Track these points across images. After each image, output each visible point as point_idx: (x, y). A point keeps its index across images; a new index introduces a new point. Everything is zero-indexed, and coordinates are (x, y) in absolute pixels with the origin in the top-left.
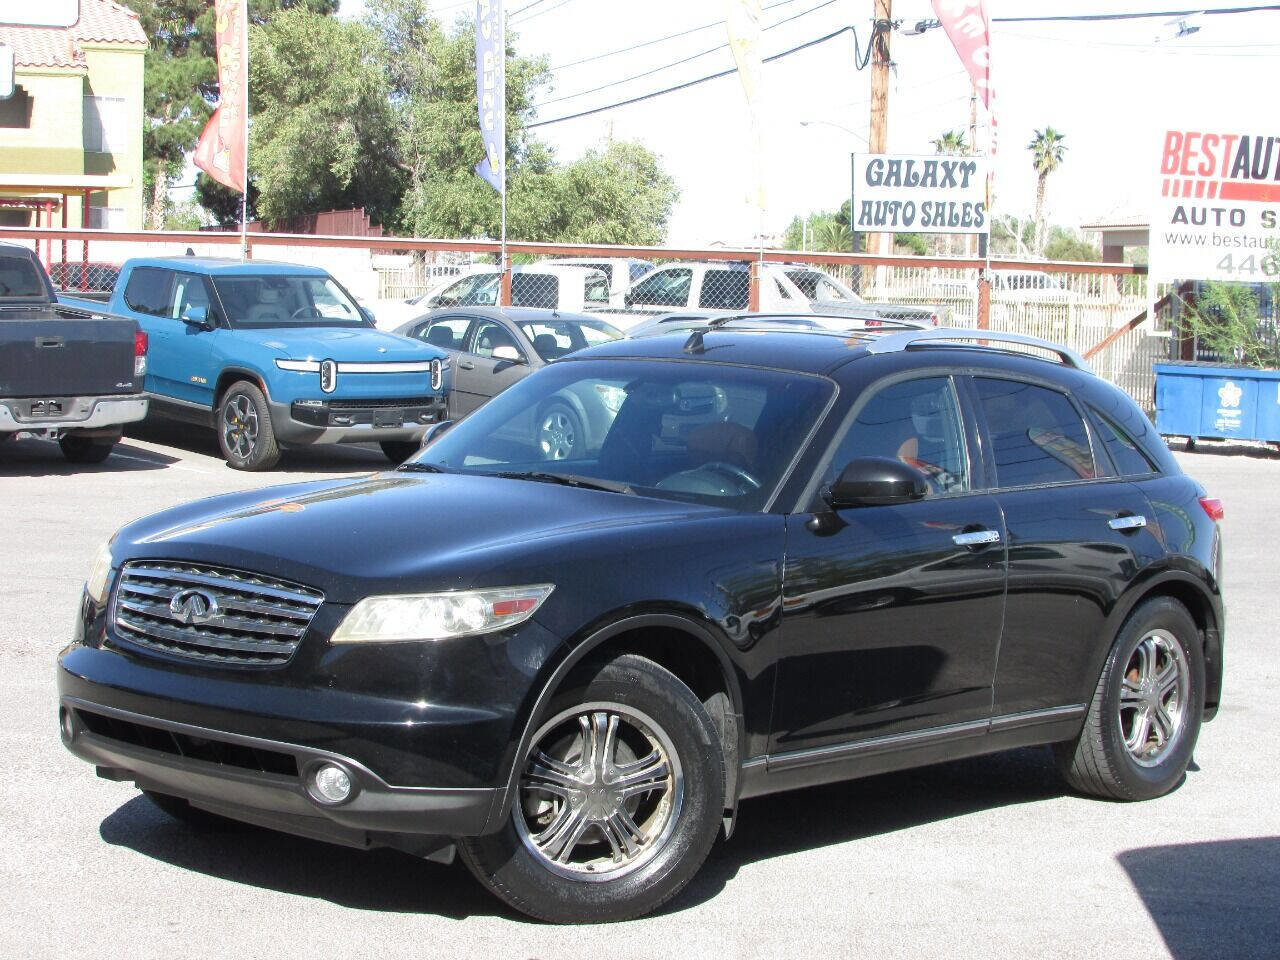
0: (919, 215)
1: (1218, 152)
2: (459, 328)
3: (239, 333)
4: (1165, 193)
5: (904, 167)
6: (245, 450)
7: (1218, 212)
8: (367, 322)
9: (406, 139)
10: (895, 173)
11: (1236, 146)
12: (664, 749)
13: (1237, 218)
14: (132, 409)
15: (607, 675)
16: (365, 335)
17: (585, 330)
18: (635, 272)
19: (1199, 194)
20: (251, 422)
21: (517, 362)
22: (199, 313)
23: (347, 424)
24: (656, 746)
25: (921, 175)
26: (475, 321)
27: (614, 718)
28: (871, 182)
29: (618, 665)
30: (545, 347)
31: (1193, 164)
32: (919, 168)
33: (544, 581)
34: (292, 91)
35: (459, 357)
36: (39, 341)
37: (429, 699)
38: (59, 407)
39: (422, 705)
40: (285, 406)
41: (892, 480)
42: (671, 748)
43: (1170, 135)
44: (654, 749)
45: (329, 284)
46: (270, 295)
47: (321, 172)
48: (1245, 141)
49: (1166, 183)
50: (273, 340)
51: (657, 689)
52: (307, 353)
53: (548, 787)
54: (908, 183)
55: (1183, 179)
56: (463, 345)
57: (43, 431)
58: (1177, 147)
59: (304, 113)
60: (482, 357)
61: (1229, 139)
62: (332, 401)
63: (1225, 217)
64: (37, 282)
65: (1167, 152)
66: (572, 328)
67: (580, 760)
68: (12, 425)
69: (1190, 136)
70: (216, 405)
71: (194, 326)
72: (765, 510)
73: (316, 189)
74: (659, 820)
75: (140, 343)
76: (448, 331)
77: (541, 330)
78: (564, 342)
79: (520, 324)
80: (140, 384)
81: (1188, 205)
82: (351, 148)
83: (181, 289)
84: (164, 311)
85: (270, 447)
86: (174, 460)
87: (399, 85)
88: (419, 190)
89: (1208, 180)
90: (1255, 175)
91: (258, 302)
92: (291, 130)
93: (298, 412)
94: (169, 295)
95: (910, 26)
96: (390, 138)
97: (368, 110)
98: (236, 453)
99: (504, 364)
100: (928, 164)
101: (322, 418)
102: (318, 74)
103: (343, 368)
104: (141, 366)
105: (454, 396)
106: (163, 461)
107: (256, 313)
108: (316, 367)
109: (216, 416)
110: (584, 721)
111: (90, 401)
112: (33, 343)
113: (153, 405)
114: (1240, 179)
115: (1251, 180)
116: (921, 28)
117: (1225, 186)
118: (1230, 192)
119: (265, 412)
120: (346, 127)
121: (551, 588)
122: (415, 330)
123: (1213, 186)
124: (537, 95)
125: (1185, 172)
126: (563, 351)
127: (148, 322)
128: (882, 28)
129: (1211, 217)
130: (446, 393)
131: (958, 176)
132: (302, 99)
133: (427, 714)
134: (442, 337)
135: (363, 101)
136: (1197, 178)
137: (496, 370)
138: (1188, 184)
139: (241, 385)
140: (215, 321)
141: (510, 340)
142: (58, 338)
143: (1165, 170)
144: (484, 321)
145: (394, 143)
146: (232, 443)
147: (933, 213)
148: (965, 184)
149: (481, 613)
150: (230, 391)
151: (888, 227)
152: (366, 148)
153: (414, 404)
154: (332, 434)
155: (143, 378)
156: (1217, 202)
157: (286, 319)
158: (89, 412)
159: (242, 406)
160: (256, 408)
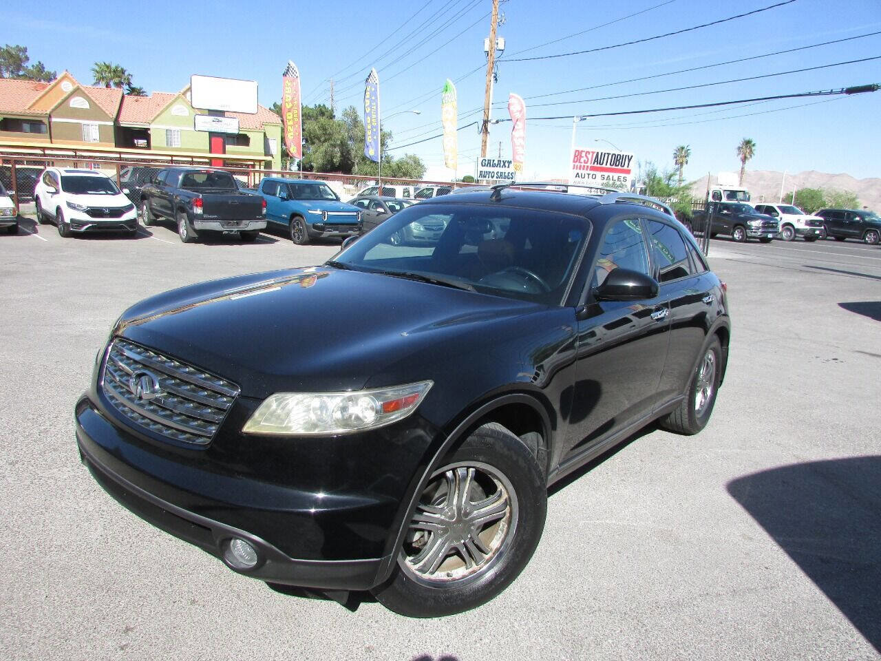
0: (496, 175)
1: (590, 156)
2: (366, 202)
3: (297, 201)
4: (574, 168)
5: (492, 162)
6: (299, 238)
7: (589, 174)
8: (338, 199)
9: (353, 153)
10: (489, 163)
11: (595, 155)
12: (505, 488)
13: (594, 176)
14: (262, 225)
15: (470, 444)
16: (337, 204)
17: (404, 204)
18: (416, 189)
19: (583, 169)
20: (300, 230)
21: (384, 213)
22: (284, 195)
23: (331, 231)
24: (500, 487)
25: (497, 164)
26: (371, 201)
27: (471, 470)
28: (482, 166)
29: (477, 435)
30: (392, 209)
31: (582, 160)
32: (496, 162)
33: (425, 379)
34: (322, 139)
35: (366, 211)
36: (230, 202)
37: (327, 489)
38: (237, 223)
39: (321, 495)
40: (311, 225)
41: (631, 284)
42: (511, 488)
43: (576, 151)
44: (499, 489)
45: (326, 187)
46: (308, 190)
47: (331, 162)
48: (598, 153)
49: (574, 165)
50: (306, 204)
51: (506, 451)
52: (317, 208)
53: (421, 525)
54: (493, 166)
55: (579, 164)
56: (368, 208)
57: (232, 231)
58: (578, 155)
59: (326, 144)
60: (372, 211)
61: (593, 153)
62: (326, 224)
63: (591, 176)
64: (233, 184)
65: (575, 156)
66: (400, 203)
67: (445, 503)
68: (222, 229)
69: (582, 151)
70: (290, 224)
71: (283, 199)
72: (562, 304)
73: (329, 166)
74: (499, 535)
75: (265, 204)
76: (363, 203)
77: (390, 204)
78: (398, 207)
79: (385, 201)
80: (264, 217)
81: (580, 172)
82: (339, 155)
83: (279, 188)
84: (274, 195)
85: (306, 238)
86: (277, 241)
87: (351, 138)
88: (356, 166)
89: (586, 165)
90: (600, 164)
91: (304, 192)
92: (323, 149)
93: (315, 227)
94: (275, 189)
95: (494, 121)
96: (348, 152)
97: (343, 145)
98: (296, 239)
99: (380, 213)
100: (498, 161)
101: (322, 229)
102: (330, 134)
103: (329, 213)
104: (264, 211)
105: (364, 223)
106: (273, 241)
107: (304, 196)
108: (321, 213)
109: (289, 227)
110: (449, 474)
111: (248, 221)
112: (228, 203)
113: (269, 223)
114: (595, 165)
115: (599, 165)
116: (497, 122)
117: (591, 167)
118: (593, 169)
119: (305, 227)
120: (337, 149)
121: (431, 384)
122: (353, 202)
123: (588, 167)
124: (389, 142)
125: (580, 162)
126: (398, 211)
127: (268, 198)
128: (486, 122)
129: (587, 176)
130: (362, 222)
131: (507, 164)
132: (325, 141)
133: (325, 503)
134: (361, 205)
135: (341, 142)
136: (583, 164)
137: (377, 215)
138: (580, 166)
139: (297, 218)
140: (289, 198)
141: (381, 206)
142: (236, 201)
143: (574, 162)
144: (374, 200)
145: (350, 154)
146: (295, 236)
147: (499, 175)
148: (509, 167)
149: (372, 408)
150: (294, 219)
151: (487, 178)
152: (342, 155)
153: (352, 225)
154: (326, 234)
155: (265, 215)
156: (589, 172)
157: (312, 198)
158: (247, 225)
159: (298, 225)
160: (302, 225)
